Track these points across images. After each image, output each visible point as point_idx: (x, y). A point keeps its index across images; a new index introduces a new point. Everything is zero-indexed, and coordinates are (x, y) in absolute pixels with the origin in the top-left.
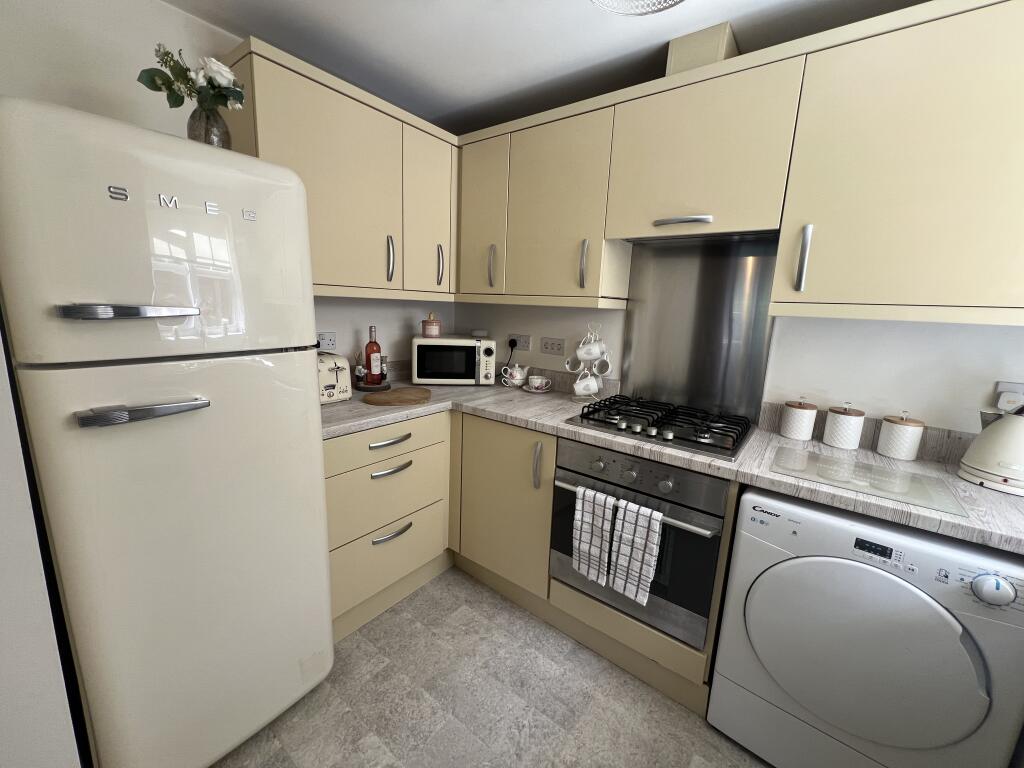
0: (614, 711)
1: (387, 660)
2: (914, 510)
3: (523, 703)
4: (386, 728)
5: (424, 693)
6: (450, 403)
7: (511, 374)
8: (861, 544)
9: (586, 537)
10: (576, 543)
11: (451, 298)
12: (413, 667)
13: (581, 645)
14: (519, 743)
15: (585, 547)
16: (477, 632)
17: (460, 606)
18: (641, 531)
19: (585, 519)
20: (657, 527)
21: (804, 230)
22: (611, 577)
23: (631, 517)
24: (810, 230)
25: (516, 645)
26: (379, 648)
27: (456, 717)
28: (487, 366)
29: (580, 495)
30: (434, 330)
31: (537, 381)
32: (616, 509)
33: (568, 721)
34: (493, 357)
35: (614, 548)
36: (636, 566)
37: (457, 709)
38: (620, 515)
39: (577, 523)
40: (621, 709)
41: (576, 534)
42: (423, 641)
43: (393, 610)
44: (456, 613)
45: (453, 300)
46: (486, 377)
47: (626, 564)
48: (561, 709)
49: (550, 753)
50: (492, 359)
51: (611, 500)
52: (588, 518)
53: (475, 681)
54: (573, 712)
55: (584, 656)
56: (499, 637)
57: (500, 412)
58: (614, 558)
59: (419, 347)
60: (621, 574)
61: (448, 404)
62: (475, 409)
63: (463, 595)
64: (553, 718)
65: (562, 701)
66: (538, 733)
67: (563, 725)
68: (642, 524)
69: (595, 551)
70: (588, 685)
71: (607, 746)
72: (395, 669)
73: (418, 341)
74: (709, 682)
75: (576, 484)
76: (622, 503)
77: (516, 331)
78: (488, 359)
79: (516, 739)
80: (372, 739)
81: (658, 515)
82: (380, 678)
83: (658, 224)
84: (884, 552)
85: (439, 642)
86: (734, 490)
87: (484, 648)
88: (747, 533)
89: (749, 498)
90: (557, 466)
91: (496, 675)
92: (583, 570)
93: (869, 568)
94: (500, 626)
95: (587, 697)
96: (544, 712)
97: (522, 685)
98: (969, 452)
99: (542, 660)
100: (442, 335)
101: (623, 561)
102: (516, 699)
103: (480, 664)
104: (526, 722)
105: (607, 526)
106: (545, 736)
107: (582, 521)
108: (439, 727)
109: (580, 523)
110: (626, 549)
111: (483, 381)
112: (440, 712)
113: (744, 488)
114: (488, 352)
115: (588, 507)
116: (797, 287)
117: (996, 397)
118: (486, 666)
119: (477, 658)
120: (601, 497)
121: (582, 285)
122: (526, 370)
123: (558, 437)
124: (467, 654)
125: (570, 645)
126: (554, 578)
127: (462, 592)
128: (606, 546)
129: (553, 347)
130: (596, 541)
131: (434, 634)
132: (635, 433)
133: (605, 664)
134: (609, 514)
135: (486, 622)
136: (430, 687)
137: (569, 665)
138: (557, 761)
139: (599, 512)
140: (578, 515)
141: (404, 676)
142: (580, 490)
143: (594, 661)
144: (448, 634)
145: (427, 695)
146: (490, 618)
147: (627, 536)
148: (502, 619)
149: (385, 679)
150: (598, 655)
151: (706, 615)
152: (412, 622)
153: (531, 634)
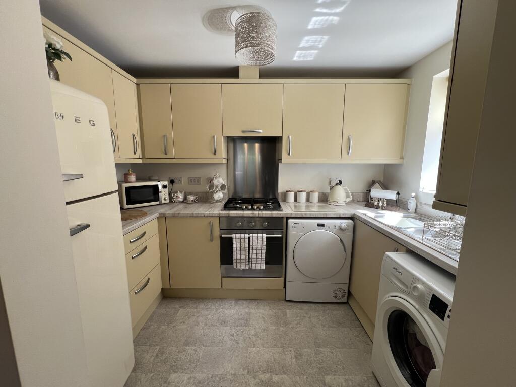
0: (259, 313)
1: (158, 348)
2: (327, 213)
3: (228, 327)
4: (177, 368)
5: (186, 347)
6: (158, 213)
7: (177, 196)
8: (319, 225)
9: (238, 253)
10: (234, 257)
11: (140, 161)
12: (173, 342)
13: (237, 300)
14: (235, 339)
15: (239, 257)
16: (194, 316)
17: (179, 310)
18: (260, 243)
19: (238, 246)
20: (264, 239)
21: (289, 137)
22: (250, 264)
23: (255, 239)
24: (290, 137)
25: (214, 312)
26: (149, 345)
27: (206, 346)
28: (164, 194)
29: (234, 237)
30: (133, 178)
31: (192, 198)
32: (249, 238)
33: (247, 323)
34: (167, 189)
35: (251, 253)
36: (259, 256)
37: (205, 344)
38: (251, 240)
39: (234, 249)
40: (261, 311)
41: (234, 253)
42: (171, 331)
43: (144, 328)
44: (178, 315)
45: (141, 162)
46: (165, 199)
47: (255, 257)
48: (243, 322)
49: (247, 336)
50: (167, 190)
51: (247, 236)
52: (239, 245)
53: (205, 331)
54: (247, 320)
55: (240, 302)
56: (204, 312)
57: (187, 212)
58: (251, 257)
59: (126, 188)
60: (254, 261)
61: (157, 215)
62: (174, 214)
63: (177, 306)
64: (241, 326)
65: (242, 319)
66: (240, 332)
67: (246, 326)
68: (259, 240)
69: (243, 257)
70: (247, 310)
71: (263, 323)
72: (165, 348)
73: (125, 185)
74: (285, 287)
75: (232, 234)
76: (251, 235)
77: (173, 176)
78: (165, 190)
79: (233, 339)
80: (173, 376)
81: (265, 235)
82: (160, 355)
83: (243, 131)
84: (323, 225)
85: (179, 327)
86: (285, 220)
87: (200, 319)
88: (292, 232)
89: (290, 221)
90: (221, 229)
91: (212, 325)
92: (239, 266)
93: (321, 231)
94: (202, 309)
95: (249, 314)
96: (237, 326)
97: (224, 322)
98: (329, 197)
99: (227, 312)
100: (138, 180)
101: (254, 256)
102: (225, 328)
103: (203, 325)
104: (233, 332)
105: (247, 245)
106: (242, 332)
107: (237, 247)
108: (201, 354)
109: (235, 249)
110: (255, 252)
111: (163, 202)
112: (198, 349)
113: (288, 218)
114: (165, 187)
115: (238, 241)
116: (289, 154)
117: (330, 182)
118: (206, 324)
119: (200, 324)
120: (243, 235)
121: (215, 154)
122: (183, 193)
123: (220, 217)
124: (195, 325)
125: (234, 302)
126: (224, 277)
127: (176, 305)
128: (247, 253)
129: (195, 181)
130: (243, 253)
131: (174, 326)
132: (249, 209)
133: (249, 301)
134: (247, 241)
135: (195, 310)
136: (187, 344)
137: (237, 308)
138: (250, 336)
139: (243, 241)
140: (234, 245)
141: (172, 348)
142: (234, 236)
143: (245, 302)
144: (181, 323)
145: (187, 348)
146: (196, 308)
147: (255, 246)
148: (201, 306)
149: (162, 354)
150: (245, 300)
151: (282, 264)
152: (158, 328)
153: (217, 305)
